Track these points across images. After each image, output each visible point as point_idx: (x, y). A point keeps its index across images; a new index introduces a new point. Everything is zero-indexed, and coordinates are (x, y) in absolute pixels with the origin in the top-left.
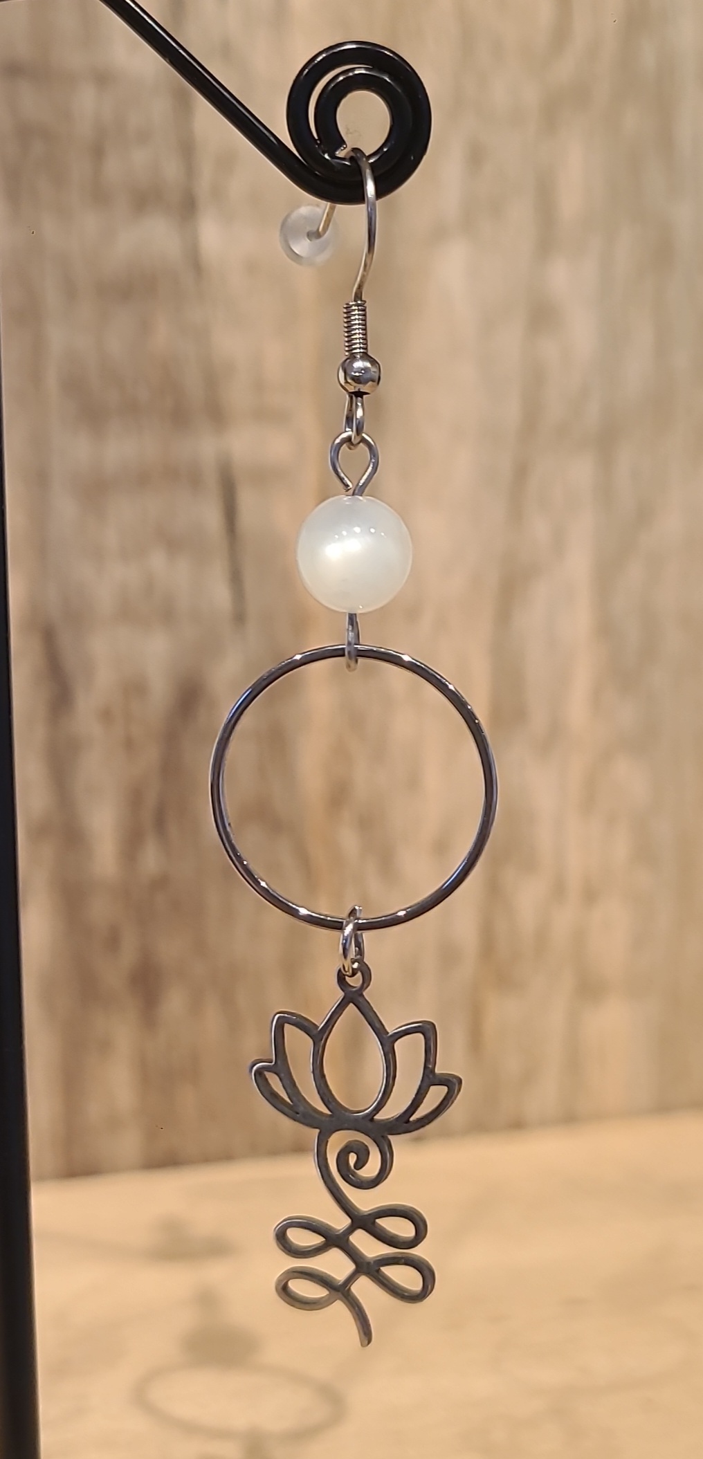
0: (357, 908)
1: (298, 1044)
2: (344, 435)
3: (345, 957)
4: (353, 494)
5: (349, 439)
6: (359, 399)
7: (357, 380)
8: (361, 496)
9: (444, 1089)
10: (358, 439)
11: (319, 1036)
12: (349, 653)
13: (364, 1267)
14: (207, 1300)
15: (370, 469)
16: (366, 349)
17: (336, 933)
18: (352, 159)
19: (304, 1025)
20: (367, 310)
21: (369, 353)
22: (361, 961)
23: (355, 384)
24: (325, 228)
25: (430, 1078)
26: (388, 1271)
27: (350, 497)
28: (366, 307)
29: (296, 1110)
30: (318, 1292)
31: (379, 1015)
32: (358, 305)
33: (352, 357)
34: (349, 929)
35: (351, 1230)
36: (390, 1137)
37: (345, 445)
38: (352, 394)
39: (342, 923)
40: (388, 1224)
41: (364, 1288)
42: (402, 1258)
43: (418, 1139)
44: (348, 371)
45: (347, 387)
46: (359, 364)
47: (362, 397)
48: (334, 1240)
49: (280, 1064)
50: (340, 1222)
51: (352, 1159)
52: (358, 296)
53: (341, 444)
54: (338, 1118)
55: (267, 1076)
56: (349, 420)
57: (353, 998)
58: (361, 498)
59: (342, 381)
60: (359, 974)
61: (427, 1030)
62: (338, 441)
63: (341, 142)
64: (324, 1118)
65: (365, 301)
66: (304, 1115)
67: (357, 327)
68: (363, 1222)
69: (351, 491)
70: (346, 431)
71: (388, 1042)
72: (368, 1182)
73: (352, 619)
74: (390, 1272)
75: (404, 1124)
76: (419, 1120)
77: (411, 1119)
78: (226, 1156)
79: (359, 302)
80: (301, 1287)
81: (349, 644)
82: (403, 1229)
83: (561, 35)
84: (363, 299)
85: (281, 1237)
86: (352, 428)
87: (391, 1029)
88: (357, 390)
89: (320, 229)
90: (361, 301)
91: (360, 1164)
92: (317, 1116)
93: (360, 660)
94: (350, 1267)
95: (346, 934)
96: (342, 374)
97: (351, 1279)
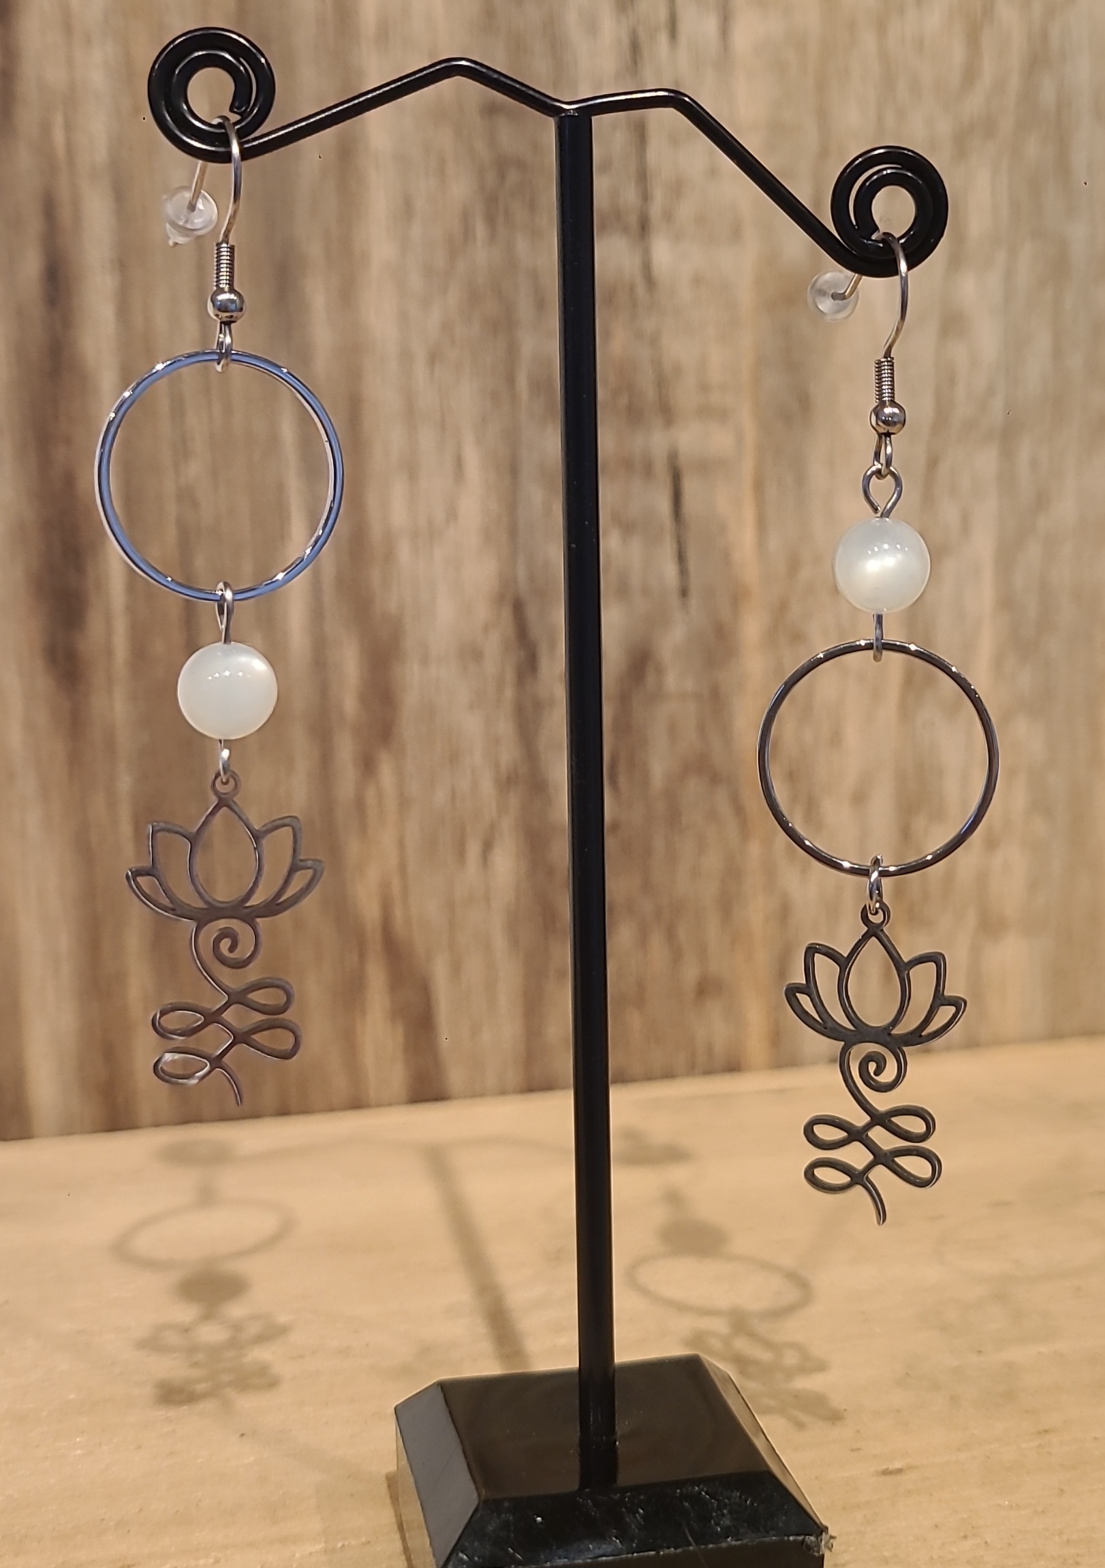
0: (879, 857)
1: (825, 970)
2: (874, 469)
3: (871, 898)
4: (882, 516)
5: (878, 472)
6: (888, 439)
7: (885, 422)
8: (888, 517)
9: (953, 1009)
10: (887, 471)
11: (844, 964)
12: (877, 647)
13: (882, 1158)
14: (673, 1198)
15: (895, 496)
16: (893, 397)
17: (865, 879)
18: (883, 241)
19: (831, 954)
20: (895, 365)
21: (896, 401)
22: (881, 902)
23: (884, 426)
24: (851, 293)
25: (939, 999)
26: (902, 1161)
27: (878, 519)
28: (893, 363)
29: (826, 1027)
30: (841, 1179)
31: (896, 947)
32: (888, 361)
33: (882, 404)
34: (875, 875)
35: (869, 1127)
36: (905, 1049)
37: (874, 476)
38: (880, 435)
39: (869, 870)
40: (902, 1122)
41: (880, 1176)
42: (914, 1150)
43: (927, 1051)
44: (880, 416)
45: (877, 428)
46: (888, 410)
47: (890, 437)
48: (855, 1135)
49: (810, 988)
50: (861, 1119)
51: (872, 1067)
52: (888, 354)
53: (873, 473)
54: (860, 1032)
55: (799, 998)
56: (877, 456)
57: (874, 931)
58: (887, 519)
59: (874, 423)
60: (880, 912)
61: (937, 959)
62: (869, 473)
63: (876, 229)
64: (849, 1033)
65: (893, 358)
66: (832, 1029)
67: (887, 379)
68: (880, 1119)
69: (879, 515)
70: (874, 465)
71: (902, 968)
72: (886, 1086)
73: (879, 619)
74: (904, 1162)
75: (918, 1037)
76: (929, 1034)
77: (923, 1034)
78: (668, 1075)
79: (889, 359)
80: (826, 1175)
81: (877, 639)
82: (915, 1125)
83: (970, 75)
84: (892, 356)
85: (809, 1132)
86: (879, 462)
87: (906, 958)
88: (885, 431)
89: (847, 294)
90: (890, 357)
91: (878, 1072)
92: (843, 1031)
93: (885, 653)
94: (870, 1157)
95: (872, 880)
96: (874, 418)
97: (870, 1167)
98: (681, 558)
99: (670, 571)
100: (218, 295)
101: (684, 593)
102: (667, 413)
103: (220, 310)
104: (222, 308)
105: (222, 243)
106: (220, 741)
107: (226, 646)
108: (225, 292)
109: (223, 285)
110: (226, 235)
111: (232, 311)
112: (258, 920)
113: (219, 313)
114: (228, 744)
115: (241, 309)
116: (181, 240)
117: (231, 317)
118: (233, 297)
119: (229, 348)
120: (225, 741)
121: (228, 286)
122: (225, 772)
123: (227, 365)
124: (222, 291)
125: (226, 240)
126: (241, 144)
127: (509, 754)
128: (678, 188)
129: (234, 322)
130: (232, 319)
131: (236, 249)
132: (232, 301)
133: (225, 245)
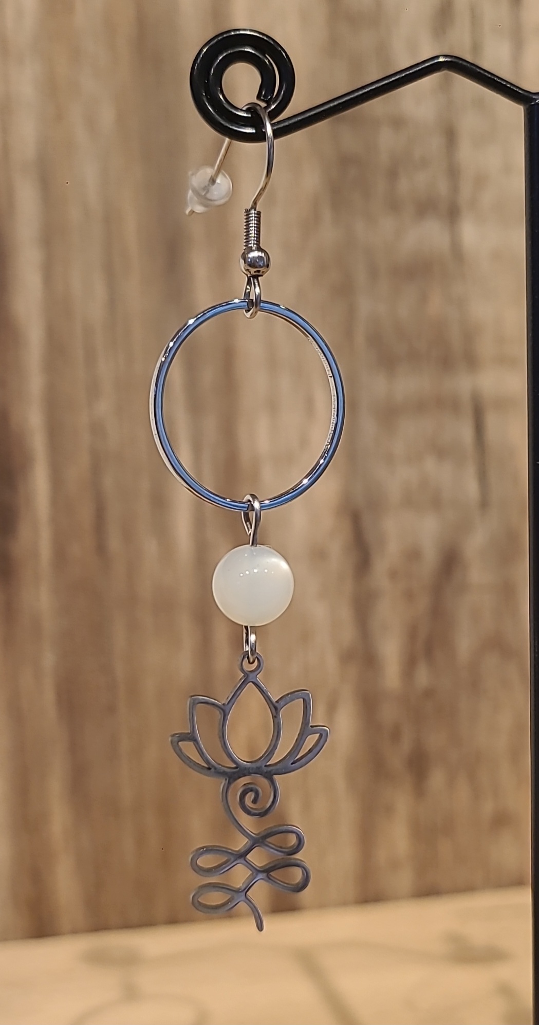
98: (483, 476)
99: (472, 488)
100: (248, 253)
101: (484, 504)
102: (471, 361)
103: (250, 265)
104: (252, 264)
105: (250, 210)
106: (246, 628)
107: (253, 548)
108: (254, 251)
109: (252, 244)
110: (255, 203)
111: (260, 267)
112: (275, 777)
113: (249, 268)
114: (255, 629)
115: (268, 266)
116: (199, 209)
117: (259, 271)
118: (260, 254)
119: (258, 297)
120: (250, 627)
121: (255, 246)
122: (252, 654)
123: (256, 312)
124: (251, 250)
125: (254, 207)
126: (272, 125)
127: (348, 634)
128: (480, 181)
129: (262, 276)
130: (261, 273)
131: (262, 215)
132: (260, 258)
133: (253, 211)
